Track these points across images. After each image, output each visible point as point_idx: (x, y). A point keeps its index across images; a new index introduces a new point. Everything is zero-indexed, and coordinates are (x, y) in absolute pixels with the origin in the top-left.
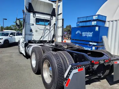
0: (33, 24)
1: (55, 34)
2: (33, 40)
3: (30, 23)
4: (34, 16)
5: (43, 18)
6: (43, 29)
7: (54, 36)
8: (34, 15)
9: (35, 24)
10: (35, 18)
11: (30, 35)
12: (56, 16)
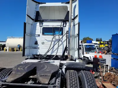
0: (39, 35)
1: (67, 46)
2: (38, 54)
3: (36, 34)
4: (41, 26)
5: (51, 26)
6: (51, 40)
7: (66, 49)
8: (41, 24)
9: (41, 34)
10: (42, 28)
11: (35, 48)
12: (69, 21)
